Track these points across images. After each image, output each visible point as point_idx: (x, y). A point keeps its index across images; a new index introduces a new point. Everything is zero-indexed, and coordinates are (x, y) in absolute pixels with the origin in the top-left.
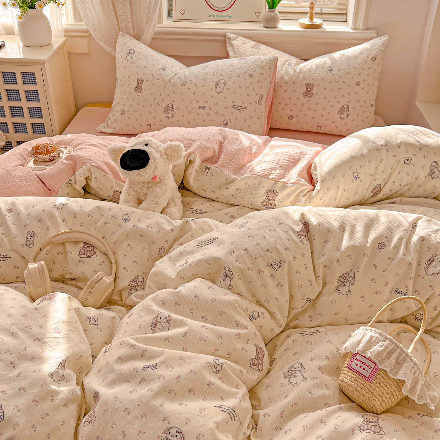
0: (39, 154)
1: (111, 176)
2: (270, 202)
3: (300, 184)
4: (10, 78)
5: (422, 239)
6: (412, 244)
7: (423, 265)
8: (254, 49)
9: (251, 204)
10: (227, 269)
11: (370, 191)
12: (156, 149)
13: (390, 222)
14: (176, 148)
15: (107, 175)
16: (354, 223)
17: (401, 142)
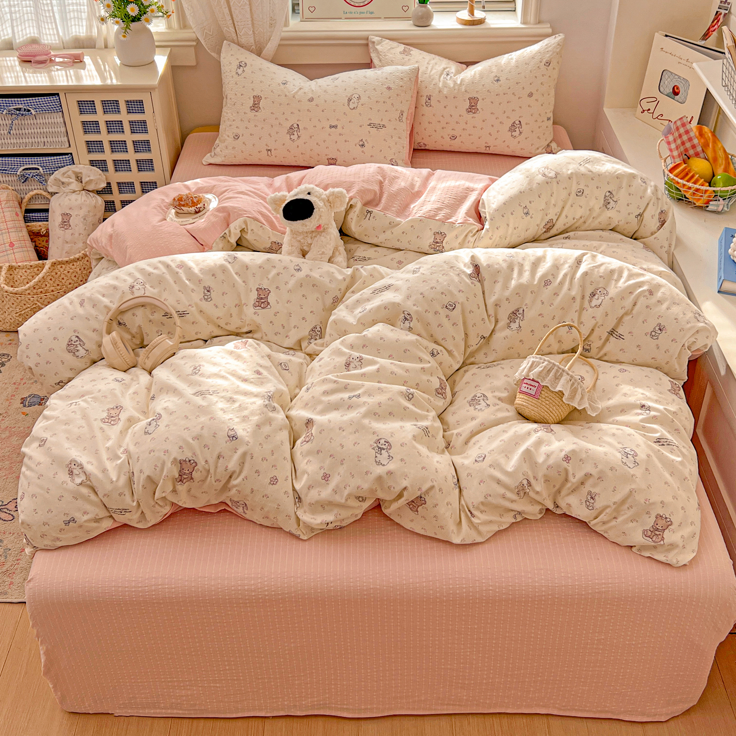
0: (183, 206)
1: (267, 227)
2: (438, 244)
3: (468, 224)
4: (110, 107)
5: (586, 274)
6: (576, 279)
7: (587, 298)
8: (404, 56)
9: (418, 248)
10: (406, 313)
11: (542, 227)
12: (319, 197)
13: (556, 260)
14: (339, 195)
15: (264, 226)
16: (522, 262)
17: (572, 173)
